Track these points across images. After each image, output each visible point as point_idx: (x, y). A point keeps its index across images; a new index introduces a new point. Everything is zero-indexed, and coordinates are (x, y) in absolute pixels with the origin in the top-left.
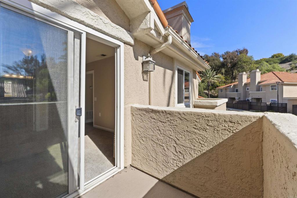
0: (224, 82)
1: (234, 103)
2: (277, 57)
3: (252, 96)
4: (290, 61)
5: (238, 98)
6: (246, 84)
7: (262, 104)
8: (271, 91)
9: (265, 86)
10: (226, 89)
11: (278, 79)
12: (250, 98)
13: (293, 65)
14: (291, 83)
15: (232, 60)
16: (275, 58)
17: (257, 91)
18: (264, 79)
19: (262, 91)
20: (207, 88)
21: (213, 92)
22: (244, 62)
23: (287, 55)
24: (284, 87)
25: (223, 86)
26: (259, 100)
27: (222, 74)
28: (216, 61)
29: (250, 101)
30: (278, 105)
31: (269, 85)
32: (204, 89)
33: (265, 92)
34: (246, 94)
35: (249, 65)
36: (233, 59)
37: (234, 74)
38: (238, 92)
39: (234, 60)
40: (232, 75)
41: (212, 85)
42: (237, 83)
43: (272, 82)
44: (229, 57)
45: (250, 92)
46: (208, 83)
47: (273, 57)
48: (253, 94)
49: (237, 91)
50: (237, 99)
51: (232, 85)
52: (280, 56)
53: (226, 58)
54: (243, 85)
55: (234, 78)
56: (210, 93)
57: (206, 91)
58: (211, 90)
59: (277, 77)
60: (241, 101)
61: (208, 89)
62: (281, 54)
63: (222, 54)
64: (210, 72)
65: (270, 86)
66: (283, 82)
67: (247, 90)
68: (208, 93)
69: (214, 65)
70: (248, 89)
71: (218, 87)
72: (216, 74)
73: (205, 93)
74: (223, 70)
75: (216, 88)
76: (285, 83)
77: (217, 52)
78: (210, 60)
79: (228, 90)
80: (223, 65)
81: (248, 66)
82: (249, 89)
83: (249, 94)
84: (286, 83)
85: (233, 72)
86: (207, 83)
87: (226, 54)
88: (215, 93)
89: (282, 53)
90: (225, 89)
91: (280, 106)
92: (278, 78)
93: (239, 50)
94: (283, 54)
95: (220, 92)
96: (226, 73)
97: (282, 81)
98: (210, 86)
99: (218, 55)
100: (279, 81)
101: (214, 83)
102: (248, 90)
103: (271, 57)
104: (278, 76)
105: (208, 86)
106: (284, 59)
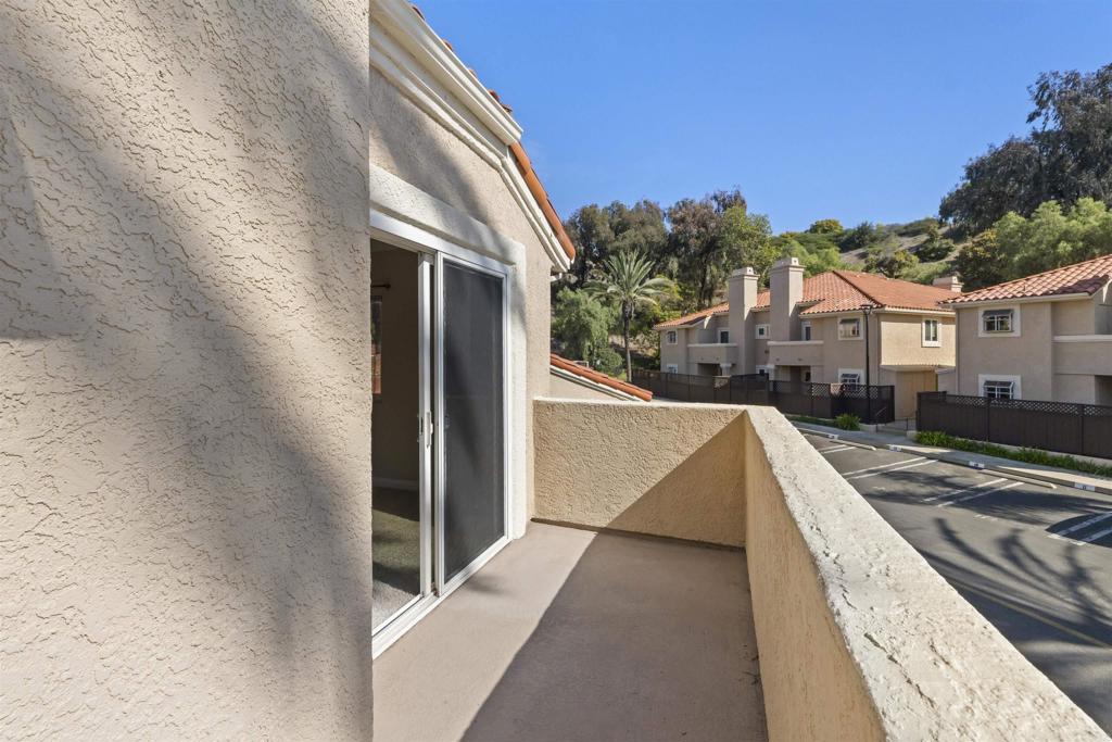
0: (679, 307)
1: (717, 385)
2: (825, 231)
3: (778, 360)
4: (859, 246)
5: (730, 365)
6: (754, 314)
7: (815, 392)
8: (840, 339)
9: (821, 319)
10: (687, 330)
11: (860, 295)
12: (770, 367)
13: (871, 256)
14: (905, 310)
15: (703, 230)
16: (820, 234)
17: (791, 340)
18: (815, 296)
19: (808, 338)
20: (620, 325)
21: (641, 341)
22: (743, 237)
23: (852, 228)
24: (885, 326)
25: (675, 321)
26: (799, 373)
27: (671, 277)
28: (651, 230)
29: (772, 378)
30: (868, 393)
31: (836, 317)
32: (612, 331)
33: (821, 342)
34: (757, 350)
35: (756, 248)
36: (705, 226)
37: (708, 278)
38: (727, 342)
39: (707, 229)
40: (703, 281)
41: (639, 315)
42: (726, 307)
43: (844, 305)
44: (694, 215)
45: (769, 343)
46: (624, 308)
47: (814, 229)
48: (781, 352)
49: (724, 338)
50: (727, 368)
51: (708, 314)
52: (831, 229)
53: (682, 220)
54: (746, 315)
55: (708, 293)
56: (632, 346)
57: (618, 340)
58: (634, 334)
59: (855, 287)
60: (742, 376)
61: (625, 329)
62: (835, 223)
63: (670, 209)
64: (633, 264)
65: (839, 320)
66: (883, 306)
67: (758, 336)
68: (624, 345)
69: (643, 241)
70: (761, 332)
71: (657, 321)
72: (651, 276)
73: (613, 345)
74: (674, 264)
75: (650, 325)
76: (887, 309)
77: (652, 200)
78: (632, 222)
79: (695, 335)
80: (673, 245)
81: (752, 251)
82: (765, 332)
83: (767, 352)
84: (890, 309)
85: (705, 270)
86: (620, 309)
87: (680, 208)
88: (647, 343)
89: (837, 219)
90: (683, 332)
91: (874, 394)
92: (860, 291)
93: (723, 193)
94: (840, 223)
95: (665, 339)
96: (683, 271)
97: (876, 302)
98: (630, 317)
99: (658, 211)
100: (868, 302)
101: (646, 306)
102: (762, 337)
103: (809, 228)
104: (856, 284)
105: (626, 318)
106: (845, 237)
